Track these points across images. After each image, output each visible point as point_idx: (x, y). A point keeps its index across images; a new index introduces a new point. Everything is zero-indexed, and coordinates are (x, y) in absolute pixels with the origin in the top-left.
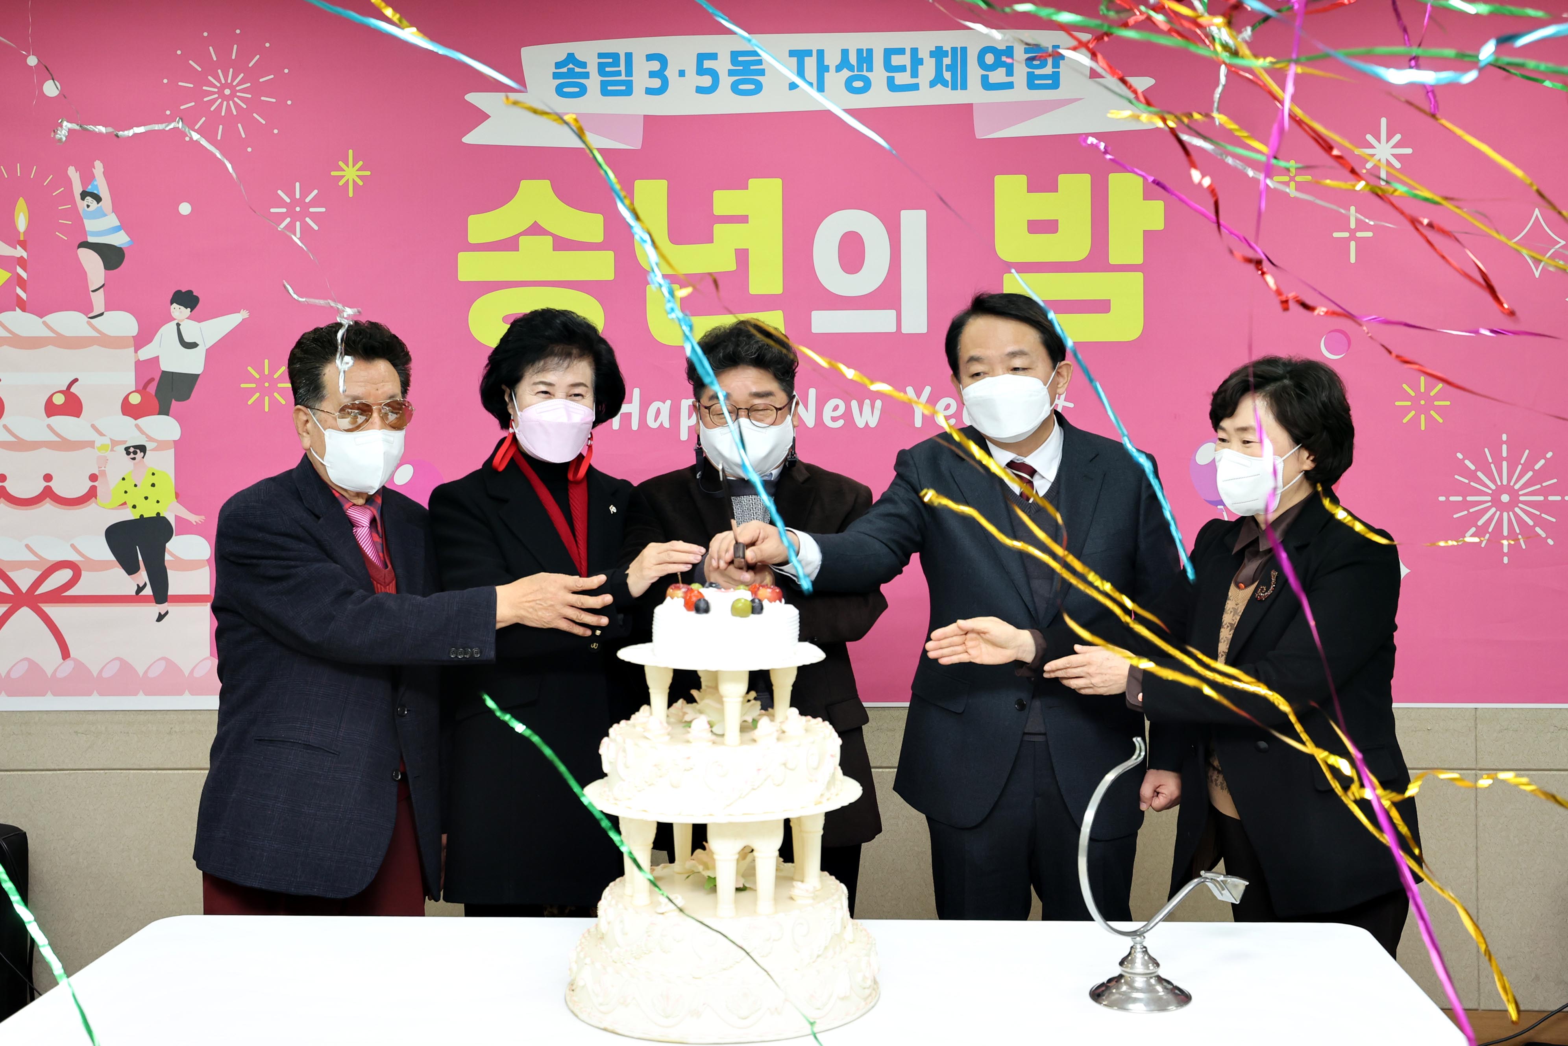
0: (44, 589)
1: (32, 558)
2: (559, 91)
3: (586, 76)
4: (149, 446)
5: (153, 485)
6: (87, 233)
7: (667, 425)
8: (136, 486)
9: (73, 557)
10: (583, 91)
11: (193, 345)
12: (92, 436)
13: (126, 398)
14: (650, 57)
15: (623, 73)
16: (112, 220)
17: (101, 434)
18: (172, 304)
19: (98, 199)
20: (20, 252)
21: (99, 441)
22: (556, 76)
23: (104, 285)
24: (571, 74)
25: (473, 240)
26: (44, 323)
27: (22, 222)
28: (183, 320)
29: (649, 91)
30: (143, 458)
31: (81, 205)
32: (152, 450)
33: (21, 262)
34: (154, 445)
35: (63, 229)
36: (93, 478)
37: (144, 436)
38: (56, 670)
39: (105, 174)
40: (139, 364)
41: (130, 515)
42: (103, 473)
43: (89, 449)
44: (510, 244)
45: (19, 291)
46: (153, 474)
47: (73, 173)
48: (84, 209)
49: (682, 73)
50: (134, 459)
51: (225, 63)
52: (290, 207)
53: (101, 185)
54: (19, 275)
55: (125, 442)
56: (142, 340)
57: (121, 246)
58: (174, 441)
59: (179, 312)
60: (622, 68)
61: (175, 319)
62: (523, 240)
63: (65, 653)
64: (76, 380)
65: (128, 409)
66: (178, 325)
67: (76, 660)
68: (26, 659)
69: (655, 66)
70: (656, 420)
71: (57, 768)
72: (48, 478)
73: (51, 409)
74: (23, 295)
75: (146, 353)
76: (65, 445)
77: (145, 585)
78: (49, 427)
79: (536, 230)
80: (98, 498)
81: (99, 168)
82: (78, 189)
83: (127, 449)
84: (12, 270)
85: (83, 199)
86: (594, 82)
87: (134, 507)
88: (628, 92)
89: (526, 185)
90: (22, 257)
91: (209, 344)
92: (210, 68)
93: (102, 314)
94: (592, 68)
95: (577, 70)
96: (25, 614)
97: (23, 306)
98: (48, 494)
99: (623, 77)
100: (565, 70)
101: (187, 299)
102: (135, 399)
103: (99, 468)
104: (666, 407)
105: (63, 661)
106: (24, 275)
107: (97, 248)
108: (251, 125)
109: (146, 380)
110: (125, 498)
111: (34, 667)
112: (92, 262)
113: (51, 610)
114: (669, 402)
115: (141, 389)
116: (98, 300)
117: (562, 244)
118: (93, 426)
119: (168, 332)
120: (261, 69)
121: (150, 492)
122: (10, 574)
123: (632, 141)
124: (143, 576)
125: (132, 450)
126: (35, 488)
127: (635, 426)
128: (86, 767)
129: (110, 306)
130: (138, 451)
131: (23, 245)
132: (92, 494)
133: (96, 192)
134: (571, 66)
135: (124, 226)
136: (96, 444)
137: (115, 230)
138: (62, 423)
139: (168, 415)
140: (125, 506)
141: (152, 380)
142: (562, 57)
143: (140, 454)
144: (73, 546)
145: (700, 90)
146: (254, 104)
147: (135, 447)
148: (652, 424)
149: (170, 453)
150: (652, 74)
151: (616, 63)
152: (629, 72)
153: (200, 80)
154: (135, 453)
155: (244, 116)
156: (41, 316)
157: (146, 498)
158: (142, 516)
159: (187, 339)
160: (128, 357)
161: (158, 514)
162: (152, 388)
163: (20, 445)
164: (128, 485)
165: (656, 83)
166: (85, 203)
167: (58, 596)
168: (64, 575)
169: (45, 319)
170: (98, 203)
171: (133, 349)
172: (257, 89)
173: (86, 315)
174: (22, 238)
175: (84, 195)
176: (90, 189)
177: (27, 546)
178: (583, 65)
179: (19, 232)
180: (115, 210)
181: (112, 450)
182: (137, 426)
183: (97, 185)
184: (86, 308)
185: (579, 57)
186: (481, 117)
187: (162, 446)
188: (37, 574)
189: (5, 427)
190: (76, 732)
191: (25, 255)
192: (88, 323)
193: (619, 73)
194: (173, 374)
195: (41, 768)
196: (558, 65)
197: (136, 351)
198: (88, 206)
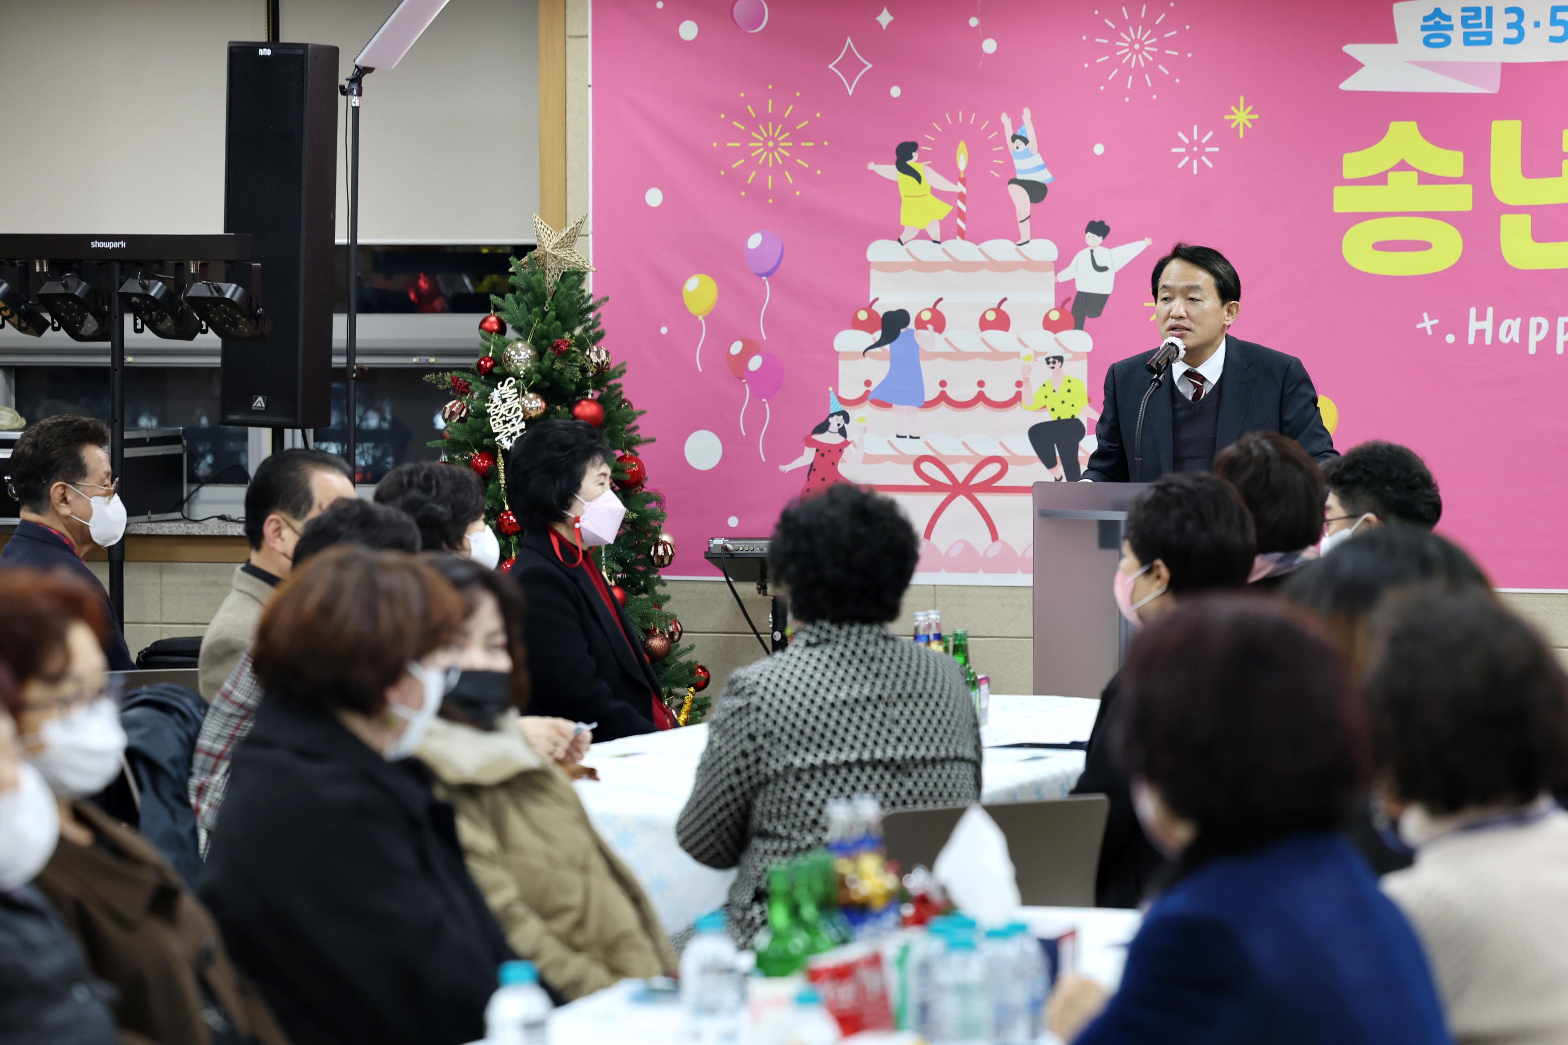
0: (977, 480)
1: (967, 453)
2: (1426, 42)
3: (1451, 28)
4: (1066, 357)
5: (1069, 391)
6: (1017, 172)
7: (1517, 340)
8: (1054, 391)
9: (1002, 453)
10: (1448, 41)
11: (1104, 269)
12: (1017, 347)
13: (1047, 316)
14: (1508, 11)
15: (1484, 25)
16: (1038, 160)
17: (1026, 346)
18: (1086, 232)
19: (1025, 141)
20: (960, 188)
21: (1024, 352)
22: (1424, 28)
23: (1029, 217)
24: (1437, 26)
25: (1347, 174)
26: (980, 250)
27: (962, 162)
28: (1096, 247)
29: (1507, 41)
30: (1061, 367)
31: (1012, 146)
32: (1068, 360)
33: (961, 197)
34: (1070, 355)
35: (997, 168)
36: (1019, 384)
37: (1062, 349)
38: (987, 551)
39: (1032, 119)
40: (1059, 287)
41: (1050, 417)
42: (1027, 379)
43: (1015, 360)
44: (1380, 179)
45: (960, 222)
46: (1069, 381)
47: (1005, 119)
48: (1014, 150)
49: (1537, 24)
50: (1053, 368)
51: (1135, 21)
52: (1189, 147)
53: (1028, 130)
54: (959, 209)
55: (1045, 353)
56: (1060, 264)
57: (1045, 183)
58: (1087, 353)
59: (1093, 239)
60: (1483, 20)
61: (1088, 246)
62: (1391, 175)
63: (995, 536)
64: (1005, 299)
65: (1049, 325)
66: (1092, 251)
67: (1003, 542)
68: (962, 540)
69: (1513, 18)
70: (1507, 335)
71: (987, 635)
72: (981, 384)
73: (985, 324)
74: (963, 226)
75: (1064, 276)
76: (996, 355)
77: (1061, 478)
78: (983, 340)
79: (1403, 166)
80: (1022, 401)
81: (1027, 114)
82: (1009, 133)
83: (1047, 359)
84: (954, 204)
85: (1013, 141)
86: (1457, 34)
87: (1053, 410)
88: (1488, 41)
89: (1394, 126)
90: (962, 193)
91: (1118, 268)
92: (1123, 26)
93: (1028, 242)
94: (1456, 21)
95: (1443, 23)
96: (961, 501)
97: (962, 234)
98: (981, 398)
99: (1484, 29)
100: (1431, 23)
101: (1099, 229)
102: (1055, 316)
103: (1024, 375)
104: (1516, 324)
105: (991, 542)
106: (963, 208)
107: (1024, 184)
108: (1156, 76)
109: (1063, 299)
110: (1044, 402)
111: (968, 547)
112: (1020, 197)
113: (982, 498)
114: (1519, 320)
115: (1060, 307)
116: (1025, 230)
117: (1426, 179)
118: (1019, 340)
119: (1083, 257)
120: (1166, 26)
121: (1067, 397)
122: (950, 467)
123: (1491, 86)
124: (1059, 470)
125: (1051, 360)
126: (971, 392)
127: (1488, 340)
128: (1012, 635)
129: (1035, 235)
130: (1057, 361)
131: (963, 181)
132: (1017, 398)
133: (1024, 135)
134: (1437, 19)
135: (1048, 164)
136: (1022, 355)
137: (1040, 168)
138: (994, 336)
139: (1082, 330)
140: (1045, 409)
141: (1069, 299)
142: (1429, 11)
143: (1058, 364)
144: (1001, 443)
145: (1553, 39)
146: (1160, 57)
147: (1054, 358)
148: (1504, 339)
149: (1084, 363)
150: (1510, 26)
151: (1478, 16)
152: (1489, 24)
153: (1114, 36)
154: (1054, 363)
155: (1151, 68)
156: (978, 243)
157: (1063, 402)
158: (1059, 418)
159: (1100, 264)
160: (1049, 279)
161: (1073, 416)
162: (1069, 307)
163: (958, 355)
164: (1048, 391)
165: (1513, 33)
166: (1015, 145)
167: (988, 487)
168: (994, 468)
169: (982, 246)
170: (1026, 144)
171: (1053, 272)
172: (1162, 44)
173: (1015, 242)
174: (962, 176)
175: (1014, 138)
176: (1019, 133)
177: (964, 443)
178: (1448, 18)
179: (959, 171)
180: (1041, 151)
181: (1035, 360)
182: (1056, 340)
183: (1025, 130)
184: (1014, 236)
185: (1445, 11)
186: (1355, 66)
187: (1076, 356)
188: (970, 467)
189: (946, 340)
190: (1003, 605)
191: (964, 190)
192: (1017, 250)
193: (1480, 25)
194: (1087, 294)
195: (974, 635)
196: (1426, 19)
197: (1056, 274)
198: (1017, 148)
